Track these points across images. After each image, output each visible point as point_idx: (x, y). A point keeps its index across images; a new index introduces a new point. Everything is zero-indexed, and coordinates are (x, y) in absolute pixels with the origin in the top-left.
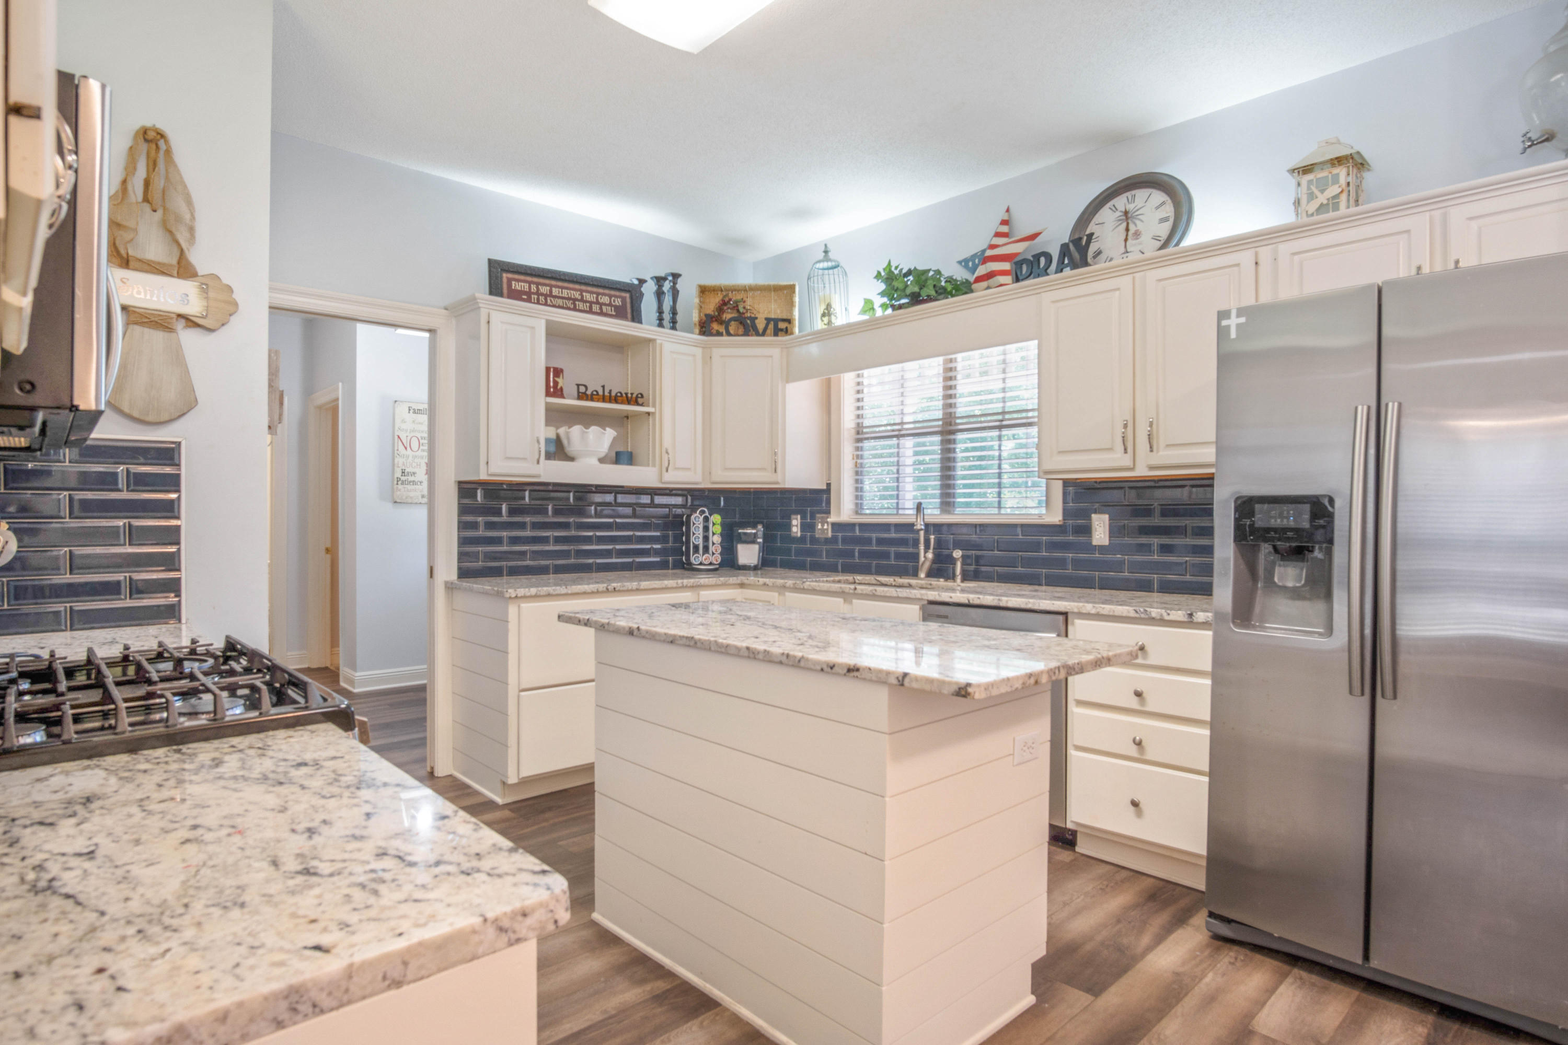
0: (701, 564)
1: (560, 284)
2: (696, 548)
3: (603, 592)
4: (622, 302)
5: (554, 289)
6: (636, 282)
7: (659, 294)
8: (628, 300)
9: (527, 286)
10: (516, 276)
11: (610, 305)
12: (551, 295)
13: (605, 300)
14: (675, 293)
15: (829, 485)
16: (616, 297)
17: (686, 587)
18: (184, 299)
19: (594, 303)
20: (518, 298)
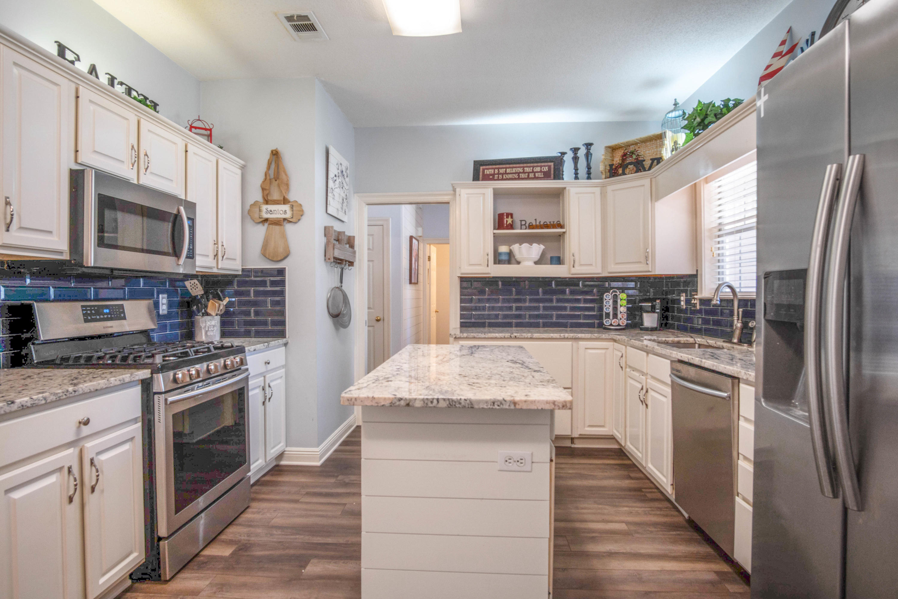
0: (611, 325)
1: (511, 166)
2: (608, 315)
3: (507, 338)
4: (548, 168)
5: (508, 170)
6: (560, 155)
7: (576, 159)
8: (552, 167)
9: (492, 171)
10: (487, 167)
11: (541, 172)
12: (506, 173)
13: (538, 169)
14: (588, 155)
15: (697, 271)
16: (545, 166)
17: (567, 338)
18: (285, 212)
19: (531, 172)
20: (487, 178)
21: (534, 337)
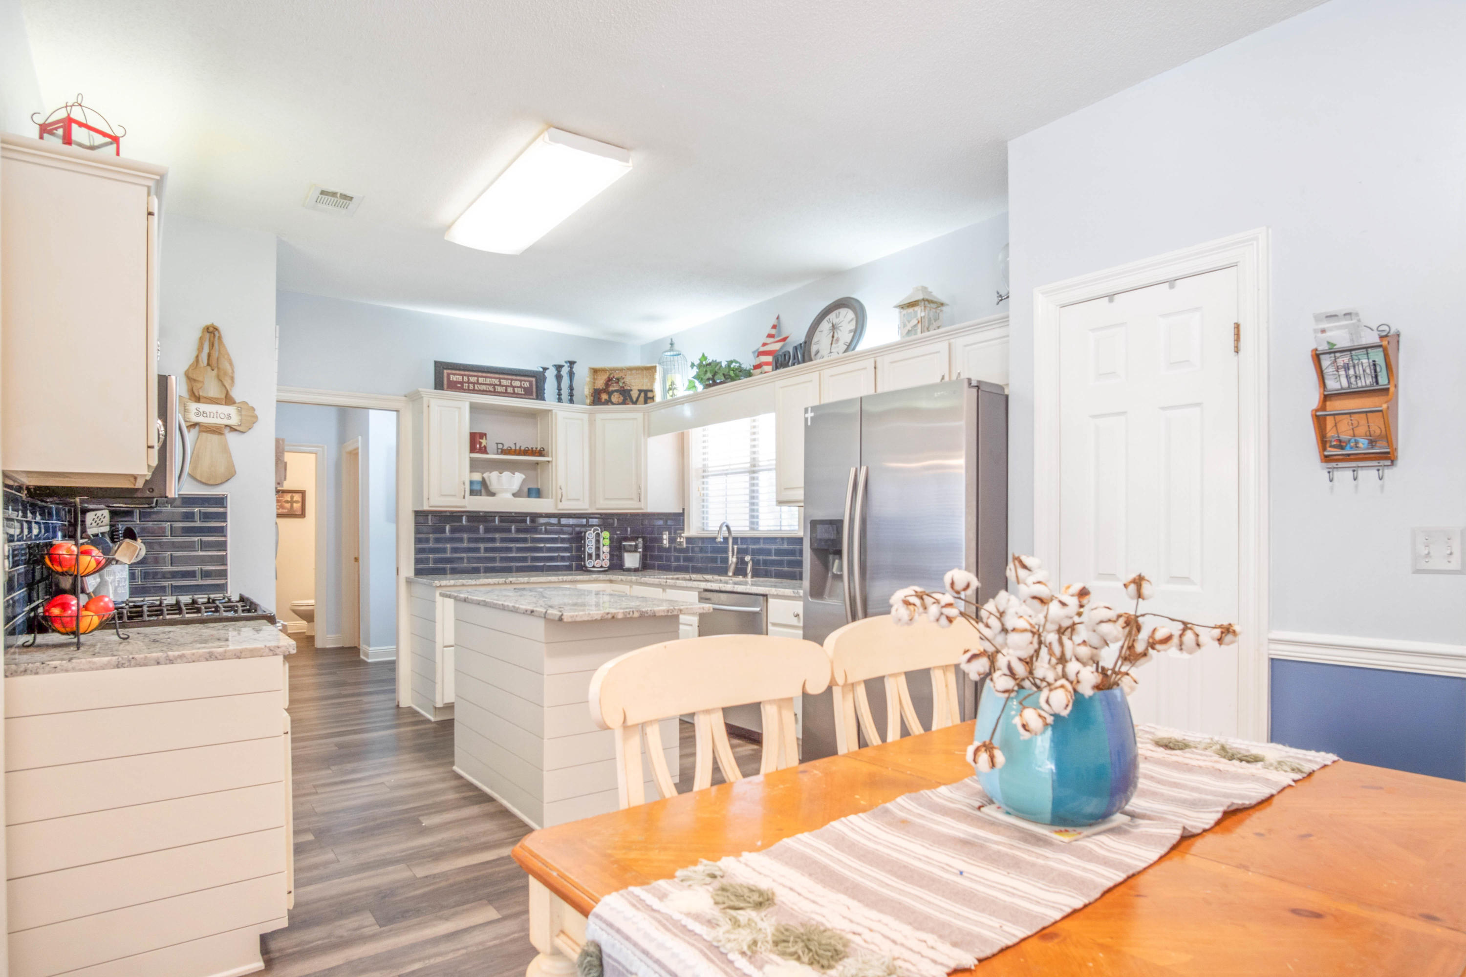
0: (594, 567)
1: (484, 374)
2: (590, 555)
3: (502, 584)
4: (530, 385)
5: (480, 379)
6: (541, 370)
7: (559, 377)
8: (534, 383)
9: (460, 378)
10: (454, 372)
11: (521, 387)
12: (478, 383)
13: (518, 384)
14: (571, 374)
15: (683, 509)
16: (525, 381)
17: (566, 581)
18: (229, 416)
19: (509, 386)
20: (454, 386)
21: (531, 581)
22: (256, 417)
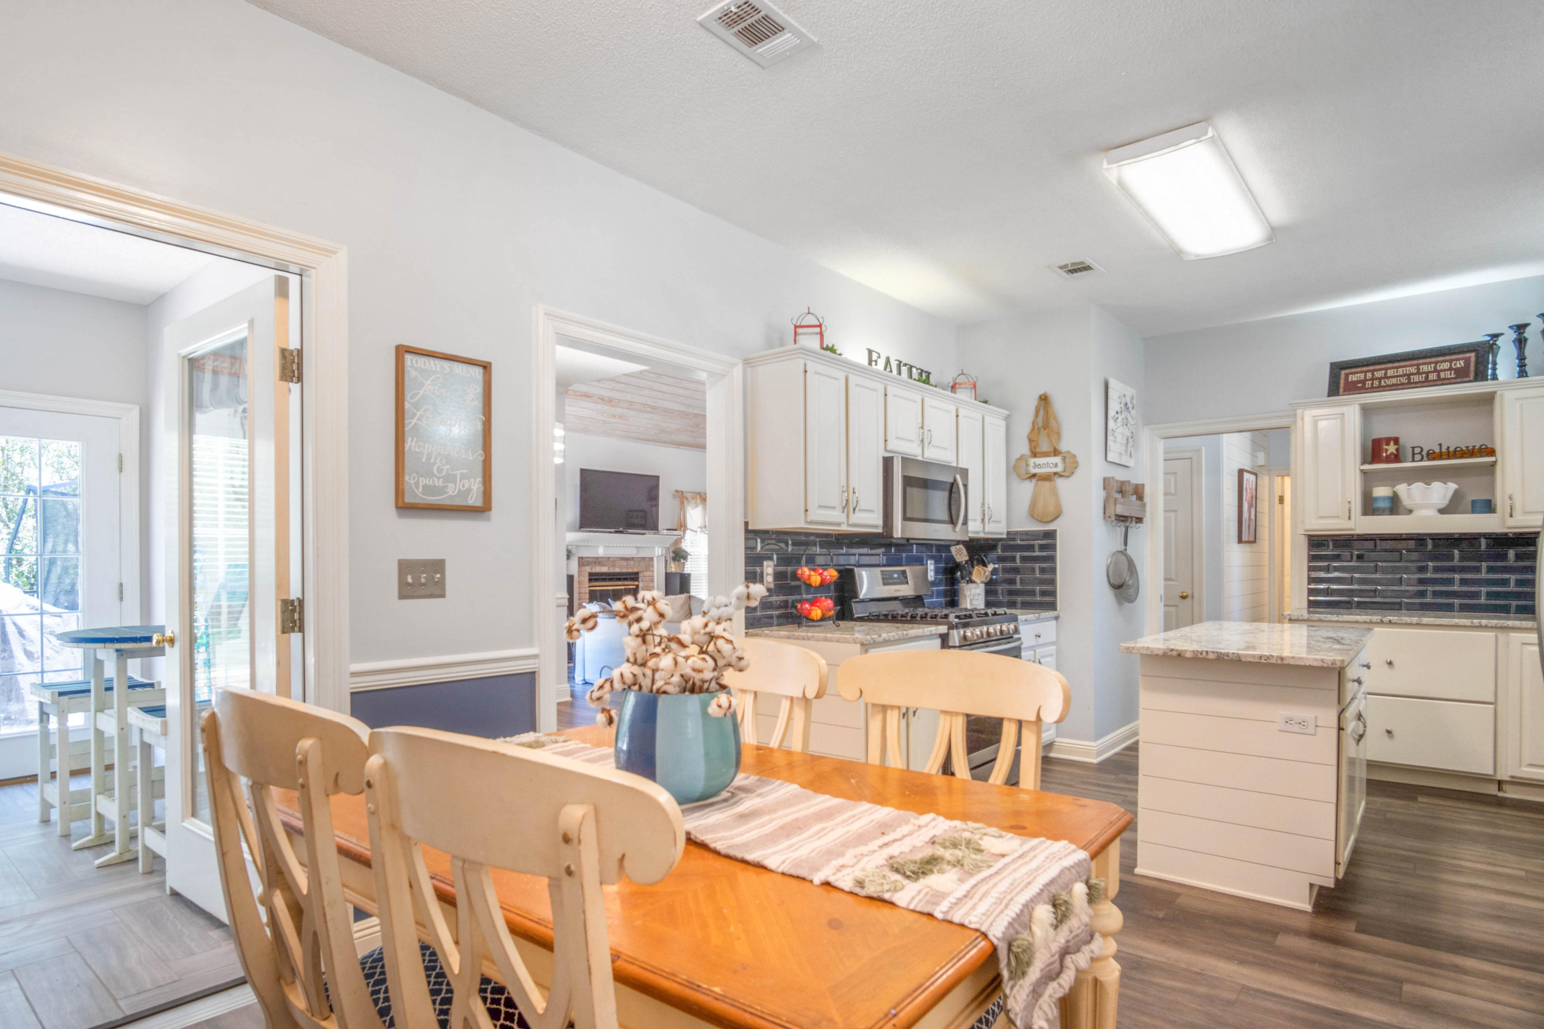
1: (1396, 365)
4: (1464, 363)
5: (1389, 371)
6: (1489, 338)
7: (1521, 342)
8: (1473, 359)
9: (1363, 375)
10: (1354, 370)
11: (1450, 369)
12: (1386, 377)
13: (1446, 365)
16: (1457, 360)
18: (1056, 465)
19: (1431, 372)
20: (1354, 388)
21: (1424, 622)
22: (1077, 462)
